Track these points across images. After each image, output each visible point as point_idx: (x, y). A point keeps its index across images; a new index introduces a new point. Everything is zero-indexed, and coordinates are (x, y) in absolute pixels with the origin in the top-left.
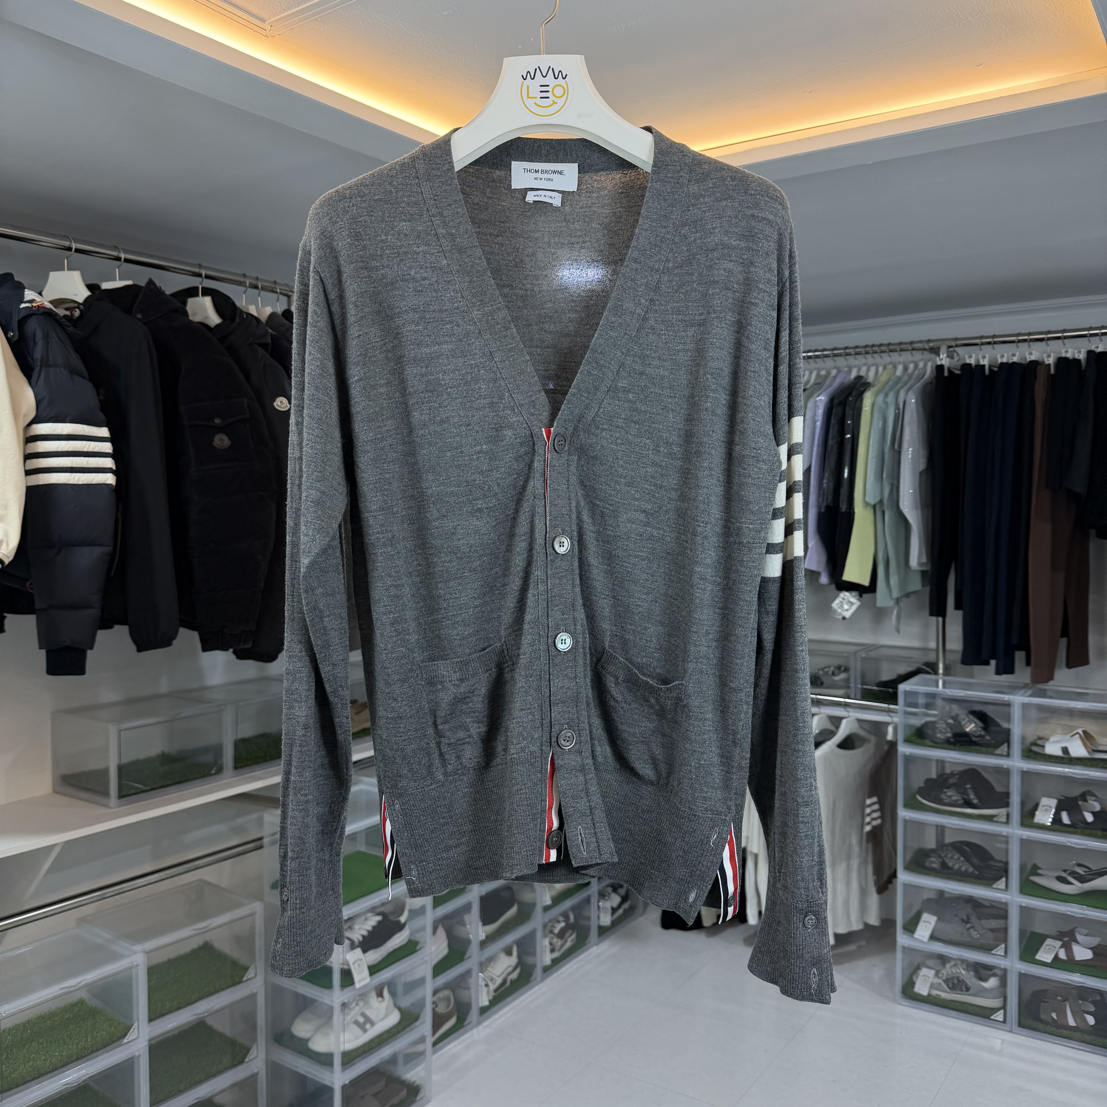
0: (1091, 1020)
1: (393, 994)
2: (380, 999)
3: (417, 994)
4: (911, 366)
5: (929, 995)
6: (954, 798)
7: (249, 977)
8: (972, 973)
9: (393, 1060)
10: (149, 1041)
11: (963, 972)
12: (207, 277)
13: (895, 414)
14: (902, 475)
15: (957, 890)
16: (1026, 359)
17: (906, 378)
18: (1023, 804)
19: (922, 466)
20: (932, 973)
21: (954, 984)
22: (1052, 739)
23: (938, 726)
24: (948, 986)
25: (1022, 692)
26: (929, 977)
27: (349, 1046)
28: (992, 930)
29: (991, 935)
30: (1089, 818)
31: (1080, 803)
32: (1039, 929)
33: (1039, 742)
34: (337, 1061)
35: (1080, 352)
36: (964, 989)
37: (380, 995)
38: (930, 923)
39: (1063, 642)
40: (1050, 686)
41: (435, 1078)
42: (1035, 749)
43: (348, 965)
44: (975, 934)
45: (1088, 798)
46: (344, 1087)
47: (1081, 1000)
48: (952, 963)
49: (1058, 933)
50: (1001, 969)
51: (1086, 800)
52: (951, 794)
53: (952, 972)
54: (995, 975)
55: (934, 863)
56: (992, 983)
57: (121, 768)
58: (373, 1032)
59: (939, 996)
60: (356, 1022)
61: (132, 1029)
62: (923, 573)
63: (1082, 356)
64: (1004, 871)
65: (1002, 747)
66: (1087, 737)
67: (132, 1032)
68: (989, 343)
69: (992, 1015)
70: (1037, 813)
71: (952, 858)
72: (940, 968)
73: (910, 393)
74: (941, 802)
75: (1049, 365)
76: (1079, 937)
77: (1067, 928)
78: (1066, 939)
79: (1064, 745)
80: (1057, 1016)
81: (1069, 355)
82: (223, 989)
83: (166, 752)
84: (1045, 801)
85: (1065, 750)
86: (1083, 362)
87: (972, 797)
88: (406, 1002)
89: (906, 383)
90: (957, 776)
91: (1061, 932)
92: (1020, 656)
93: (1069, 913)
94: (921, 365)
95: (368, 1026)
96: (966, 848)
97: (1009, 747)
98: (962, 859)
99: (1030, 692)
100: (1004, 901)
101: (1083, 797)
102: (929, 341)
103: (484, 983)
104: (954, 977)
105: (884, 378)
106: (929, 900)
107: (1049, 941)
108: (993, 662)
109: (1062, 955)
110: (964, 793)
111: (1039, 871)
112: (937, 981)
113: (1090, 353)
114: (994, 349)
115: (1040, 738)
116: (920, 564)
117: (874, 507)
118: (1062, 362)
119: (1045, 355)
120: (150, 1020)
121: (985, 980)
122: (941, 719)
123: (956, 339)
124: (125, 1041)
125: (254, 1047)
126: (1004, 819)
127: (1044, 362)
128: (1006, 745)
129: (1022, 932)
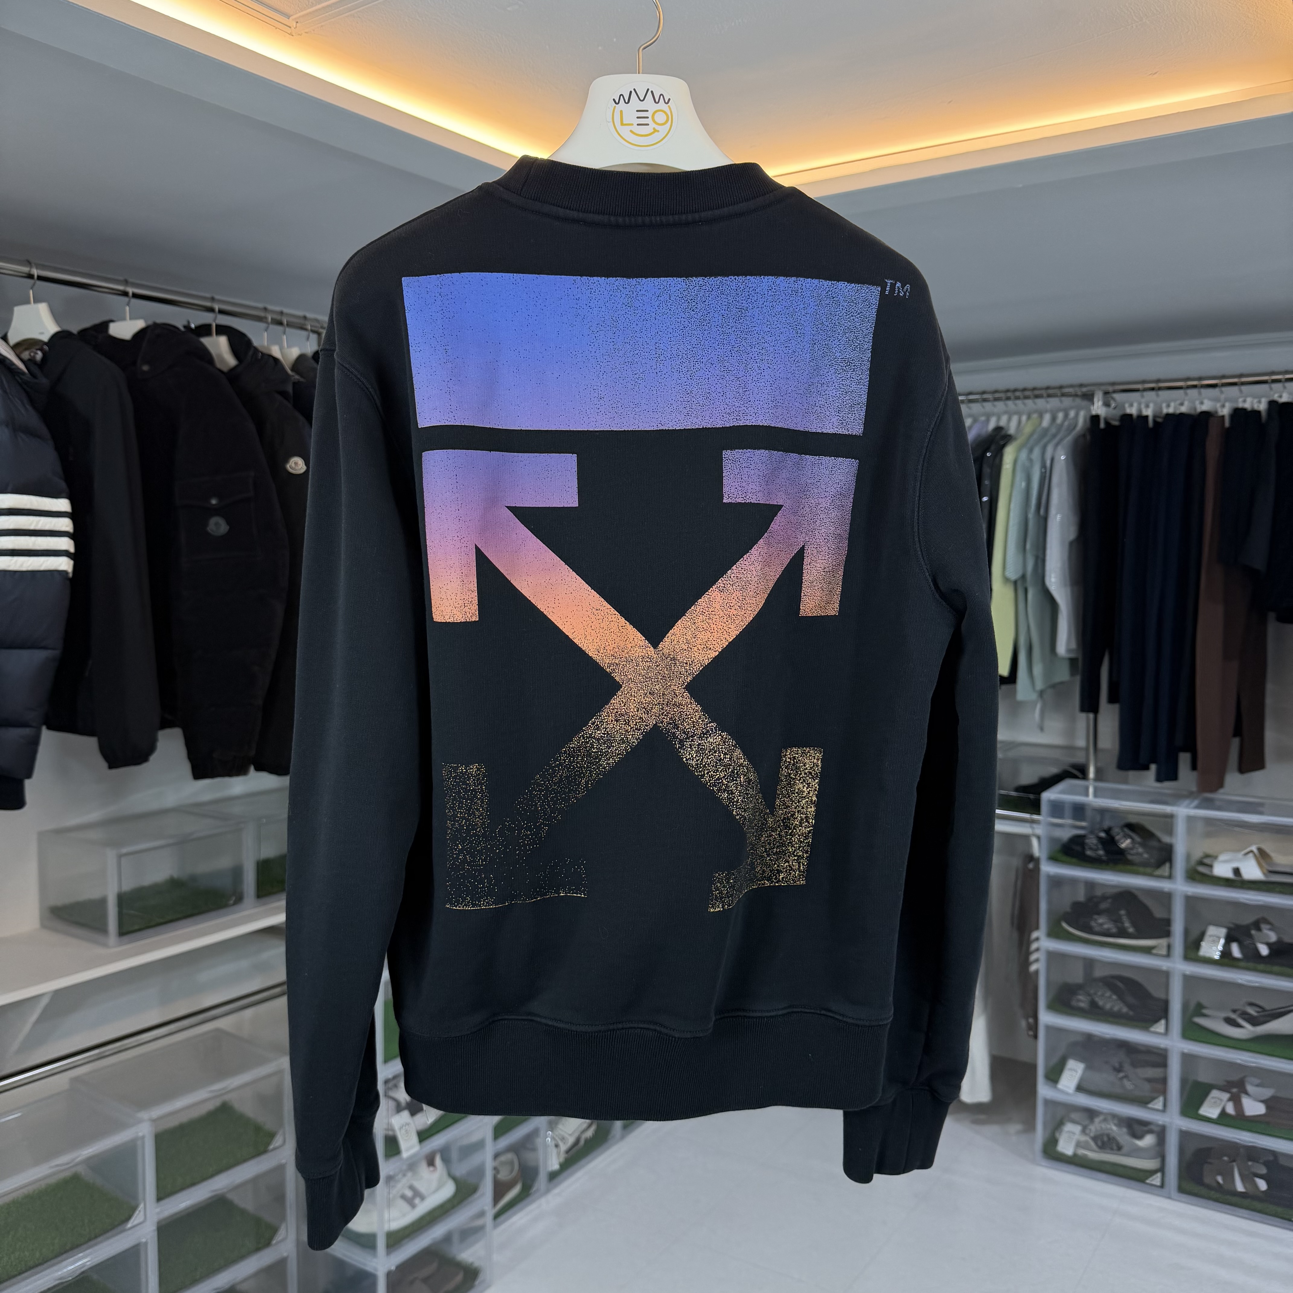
0: (1262, 1185)
1: (446, 1161)
2: (431, 1168)
3: (475, 1160)
4: (1060, 416)
5: (1075, 1155)
6: (1106, 926)
7: (277, 1145)
8: (1125, 1130)
9: (447, 1238)
10: (158, 1223)
11: (1114, 1128)
12: (221, 312)
13: (1041, 473)
14: (1049, 545)
15: (1108, 1034)
16: (1195, 409)
17: (1053, 430)
18: (1186, 932)
19: (1072, 534)
20: (1077, 1129)
21: (1103, 1143)
22: (1222, 857)
23: (1087, 841)
24: (1096, 1144)
25: (1187, 802)
26: (1074, 1133)
27: (395, 1225)
28: (1149, 1080)
29: (1147, 1086)
30: (1264, 950)
31: (1253, 932)
32: (1204, 1077)
33: (1206, 861)
34: (381, 1243)
35: (1260, 402)
36: (1115, 1148)
37: (431, 1162)
38: (1076, 1072)
39: (1236, 742)
40: (1220, 795)
41: (496, 1257)
42: (1201, 869)
43: (393, 1130)
44: (1128, 1085)
45: (1264, 926)
46: (389, 1274)
47: (1250, 1160)
48: (1101, 1118)
49: (1225, 1083)
50: (1158, 1125)
51: (1259, 929)
52: (1103, 922)
53: (1101, 1127)
54: (1151, 1132)
55: (1082, 1001)
56: (1148, 1141)
57: (122, 899)
58: (423, 1208)
59: (1086, 1155)
60: (403, 1197)
61: (137, 1212)
62: (1073, 662)
63: (1262, 406)
64: (1163, 1012)
65: (1162, 868)
66: (1262, 856)
67: (138, 1214)
68: (1153, 389)
69: (1147, 1178)
70: (1203, 944)
71: (1103, 995)
72: (1086, 1122)
73: (1059, 448)
74: (1090, 931)
75: (1223, 417)
76: (1250, 1088)
77: (1235, 1077)
78: (1234, 1090)
79: (1235, 865)
80: (1223, 1180)
81: (1248, 406)
82: (245, 1160)
83: (175, 876)
84: (1212, 931)
85: (1237, 871)
86: (1264, 415)
87: (1127, 924)
88: (461, 1170)
89: (1054, 436)
90: (1109, 901)
91: (1228, 1082)
92: (1184, 759)
93: (1239, 1061)
94: (1072, 414)
95: (417, 1201)
96: (1120, 984)
97: (1171, 867)
98: (1114, 997)
99: (1196, 803)
100: (1162, 1046)
101: (1257, 925)
102: (1081, 385)
103: (553, 1143)
104: (1102, 1135)
105: (1028, 429)
106: (1075, 1044)
107: (1215, 1093)
108: (1153, 767)
109: (1230, 1109)
110: (1117, 920)
111: (1205, 1011)
112: (1084, 1138)
113: (1272, 404)
114: (1158, 395)
115: (1207, 856)
116: (1069, 650)
117: (1015, 583)
118: (1238, 414)
119: (1218, 405)
120: (159, 1199)
121: (1140, 1137)
122: (1092, 832)
123: (1113, 384)
124: (129, 1225)
125: (283, 1227)
126: (1164, 952)
127: (1216, 412)
128: (1167, 865)
129: (1184, 1082)
